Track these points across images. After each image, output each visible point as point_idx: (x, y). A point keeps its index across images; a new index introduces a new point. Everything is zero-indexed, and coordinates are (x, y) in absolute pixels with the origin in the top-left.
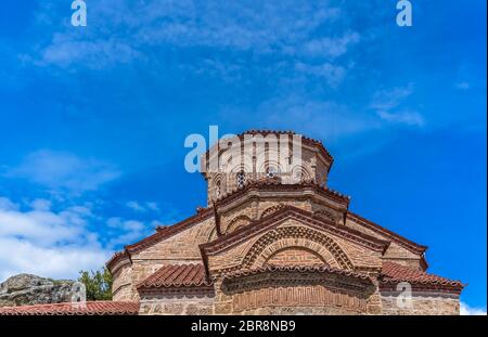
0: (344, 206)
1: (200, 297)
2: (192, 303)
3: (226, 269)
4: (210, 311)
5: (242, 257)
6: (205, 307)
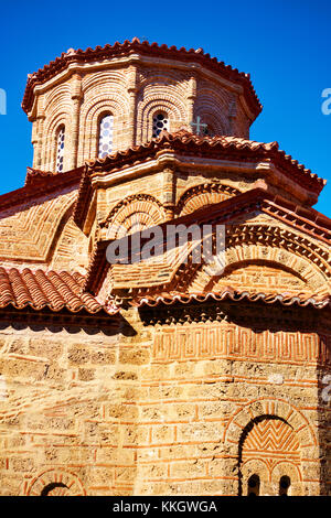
1: (91, 333)
2: (80, 341)
3: (142, 288)
4: (111, 359)
5: (171, 270)
6: (102, 351)
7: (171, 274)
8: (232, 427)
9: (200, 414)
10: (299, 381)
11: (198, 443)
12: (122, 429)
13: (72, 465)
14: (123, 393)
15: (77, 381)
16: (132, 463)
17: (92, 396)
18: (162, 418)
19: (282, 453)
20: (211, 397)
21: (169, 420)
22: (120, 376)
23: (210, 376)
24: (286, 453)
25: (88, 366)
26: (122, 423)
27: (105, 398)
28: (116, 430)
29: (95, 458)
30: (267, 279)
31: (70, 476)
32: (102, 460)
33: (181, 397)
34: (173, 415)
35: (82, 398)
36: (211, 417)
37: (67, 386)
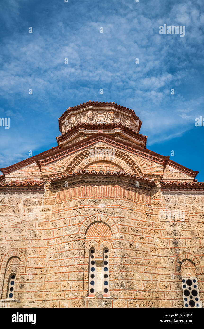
0: (143, 142)
1: (33, 194)
2: (28, 197)
3: (53, 175)
4: (40, 203)
5: (65, 167)
6: (37, 201)
7: (65, 168)
8: (82, 227)
9: (71, 223)
10: (111, 206)
11: (70, 235)
12: (43, 232)
13: (22, 248)
14: (44, 217)
15: (25, 213)
16: (46, 246)
17: (31, 219)
18: (58, 226)
19: (104, 237)
20: (75, 215)
21: (60, 226)
22: (43, 210)
23: (75, 207)
24: (106, 237)
25: (31, 207)
26: (43, 229)
27: (37, 219)
28: (41, 232)
29: (31, 245)
30: (105, 168)
31: (20, 253)
32: (34, 246)
33: (65, 217)
34: (62, 224)
35: (27, 220)
36: (75, 223)
37: (21, 215)
